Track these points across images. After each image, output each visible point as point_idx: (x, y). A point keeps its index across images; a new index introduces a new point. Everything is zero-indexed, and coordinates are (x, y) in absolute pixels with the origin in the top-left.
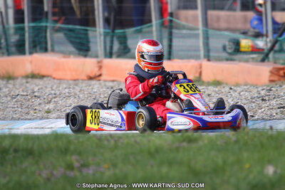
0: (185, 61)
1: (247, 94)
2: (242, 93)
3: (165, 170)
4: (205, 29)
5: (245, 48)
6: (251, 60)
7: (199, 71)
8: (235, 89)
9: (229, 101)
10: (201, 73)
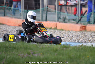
1: (75, 34)
2: (73, 34)
3: (61, 56)
4: (58, 11)
6: (72, 23)
7: (56, 25)
8: (70, 32)
9: (70, 36)
10: (56, 26)
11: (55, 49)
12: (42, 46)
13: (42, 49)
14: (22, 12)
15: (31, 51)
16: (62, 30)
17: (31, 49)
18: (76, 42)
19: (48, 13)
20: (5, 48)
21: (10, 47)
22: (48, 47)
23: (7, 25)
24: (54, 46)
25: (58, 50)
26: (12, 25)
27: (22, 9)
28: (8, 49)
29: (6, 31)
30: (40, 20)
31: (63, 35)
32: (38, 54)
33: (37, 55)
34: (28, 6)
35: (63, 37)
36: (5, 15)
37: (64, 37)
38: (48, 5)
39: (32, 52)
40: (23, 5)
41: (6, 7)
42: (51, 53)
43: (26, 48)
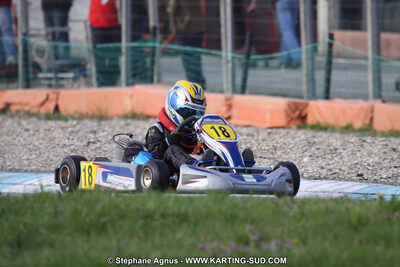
3: (379, 249)
7: (370, 116)
10: (372, 119)
11: (354, 220)
12: (300, 207)
13: (299, 221)
14: (227, 62)
15: (253, 228)
16: (397, 134)
17: (253, 222)
19: (333, 66)
20: (140, 222)
21: (163, 216)
22: (323, 208)
24: (351, 205)
25: (368, 220)
27: (227, 51)
28: (157, 224)
30: (301, 97)
31: (395, 155)
32: (283, 241)
33: (277, 245)
34: (251, 36)
36: (155, 78)
38: (332, 31)
39: (258, 235)
40: (229, 34)
41: (157, 45)
42: (336, 236)
43: (232, 219)
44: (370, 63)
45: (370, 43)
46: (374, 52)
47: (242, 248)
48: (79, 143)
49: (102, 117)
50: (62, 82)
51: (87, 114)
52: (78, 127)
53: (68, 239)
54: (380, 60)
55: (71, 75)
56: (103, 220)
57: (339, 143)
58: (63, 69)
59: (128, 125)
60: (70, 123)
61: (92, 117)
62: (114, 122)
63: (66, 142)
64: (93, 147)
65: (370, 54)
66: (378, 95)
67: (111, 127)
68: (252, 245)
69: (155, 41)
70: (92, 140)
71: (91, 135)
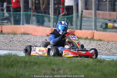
0: (87, 30)
1: (115, 45)
2: (113, 45)
3: (92, 73)
4: (95, 18)
5: (110, 26)
6: (113, 32)
8: (110, 43)
9: (109, 47)
10: (93, 36)
11: (86, 64)
12: (70, 60)
13: (70, 65)
14: (52, 18)
16: (101, 40)
17: (56, 65)
18: (115, 55)
19: (83, 20)
20: (23, 64)
21: (30, 62)
22: (77, 61)
23: (33, 35)
24: (85, 60)
25: (90, 65)
26: (39, 35)
27: (52, 15)
28: (28, 65)
29: (30, 42)
30: (73, 29)
31: (99, 46)
32: (65, 70)
33: (63, 71)
35: (99, 49)
36: (31, 23)
37: (101, 49)
38: (82, 10)
39: (57, 68)
40: (53, 10)
41: (31, 13)
42: (80, 69)
43: (50, 64)
44: (93, 19)
45: (93, 14)
46: (94, 16)
47: (53, 72)
48: (7, 41)
49: (15, 34)
50: (3, 23)
51: (10, 33)
52: (7, 37)
53: (2, 68)
54: (96, 19)
55: (6, 21)
56: (13, 63)
57: (83, 42)
58: (4, 20)
59: (22, 36)
60: (5, 35)
61: (12, 34)
62: (18, 35)
63: (4, 41)
64: (11, 42)
65: (93, 17)
66: (96, 29)
67: (17, 37)
68: (56, 71)
69: (31, 12)
70: (11, 40)
71: (11, 39)
